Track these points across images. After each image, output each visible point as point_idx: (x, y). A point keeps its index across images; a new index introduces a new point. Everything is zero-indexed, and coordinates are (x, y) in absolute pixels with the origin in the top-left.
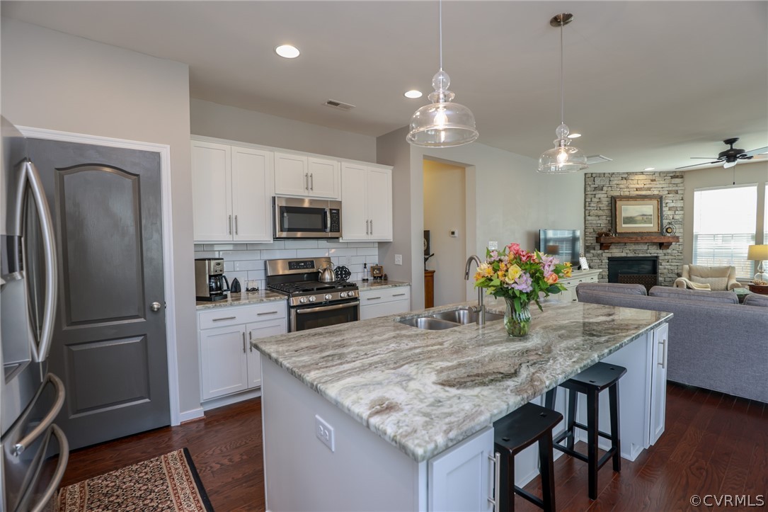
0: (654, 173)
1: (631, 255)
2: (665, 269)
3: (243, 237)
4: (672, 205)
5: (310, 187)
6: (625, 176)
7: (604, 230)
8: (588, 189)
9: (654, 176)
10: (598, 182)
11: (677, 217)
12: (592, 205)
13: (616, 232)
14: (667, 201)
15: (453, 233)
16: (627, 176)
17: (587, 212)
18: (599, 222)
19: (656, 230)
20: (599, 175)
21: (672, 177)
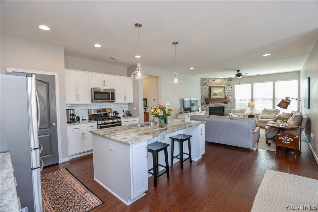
0: (223, 79)
1: (216, 106)
2: (226, 110)
3: (81, 102)
4: (228, 89)
5: (104, 85)
6: (214, 79)
7: (207, 98)
8: (202, 84)
9: (223, 80)
10: (205, 81)
11: (230, 93)
12: (203, 89)
13: (211, 98)
14: (227, 88)
15: (155, 99)
16: (214, 80)
17: (202, 92)
18: (206, 95)
19: (223, 97)
20: (205, 79)
21: (228, 80)
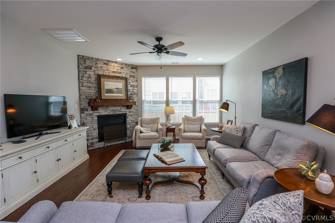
0: (123, 64)
1: (111, 113)
2: (130, 120)
4: (132, 84)
6: (106, 62)
7: (94, 97)
8: (81, 67)
10: (88, 63)
11: (135, 91)
12: (84, 79)
13: (101, 99)
14: (130, 81)
16: (107, 63)
17: (80, 84)
18: (90, 91)
19: (124, 98)
20: (89, 58)
21: (132, 68)
